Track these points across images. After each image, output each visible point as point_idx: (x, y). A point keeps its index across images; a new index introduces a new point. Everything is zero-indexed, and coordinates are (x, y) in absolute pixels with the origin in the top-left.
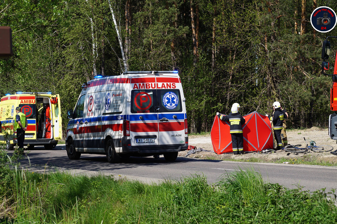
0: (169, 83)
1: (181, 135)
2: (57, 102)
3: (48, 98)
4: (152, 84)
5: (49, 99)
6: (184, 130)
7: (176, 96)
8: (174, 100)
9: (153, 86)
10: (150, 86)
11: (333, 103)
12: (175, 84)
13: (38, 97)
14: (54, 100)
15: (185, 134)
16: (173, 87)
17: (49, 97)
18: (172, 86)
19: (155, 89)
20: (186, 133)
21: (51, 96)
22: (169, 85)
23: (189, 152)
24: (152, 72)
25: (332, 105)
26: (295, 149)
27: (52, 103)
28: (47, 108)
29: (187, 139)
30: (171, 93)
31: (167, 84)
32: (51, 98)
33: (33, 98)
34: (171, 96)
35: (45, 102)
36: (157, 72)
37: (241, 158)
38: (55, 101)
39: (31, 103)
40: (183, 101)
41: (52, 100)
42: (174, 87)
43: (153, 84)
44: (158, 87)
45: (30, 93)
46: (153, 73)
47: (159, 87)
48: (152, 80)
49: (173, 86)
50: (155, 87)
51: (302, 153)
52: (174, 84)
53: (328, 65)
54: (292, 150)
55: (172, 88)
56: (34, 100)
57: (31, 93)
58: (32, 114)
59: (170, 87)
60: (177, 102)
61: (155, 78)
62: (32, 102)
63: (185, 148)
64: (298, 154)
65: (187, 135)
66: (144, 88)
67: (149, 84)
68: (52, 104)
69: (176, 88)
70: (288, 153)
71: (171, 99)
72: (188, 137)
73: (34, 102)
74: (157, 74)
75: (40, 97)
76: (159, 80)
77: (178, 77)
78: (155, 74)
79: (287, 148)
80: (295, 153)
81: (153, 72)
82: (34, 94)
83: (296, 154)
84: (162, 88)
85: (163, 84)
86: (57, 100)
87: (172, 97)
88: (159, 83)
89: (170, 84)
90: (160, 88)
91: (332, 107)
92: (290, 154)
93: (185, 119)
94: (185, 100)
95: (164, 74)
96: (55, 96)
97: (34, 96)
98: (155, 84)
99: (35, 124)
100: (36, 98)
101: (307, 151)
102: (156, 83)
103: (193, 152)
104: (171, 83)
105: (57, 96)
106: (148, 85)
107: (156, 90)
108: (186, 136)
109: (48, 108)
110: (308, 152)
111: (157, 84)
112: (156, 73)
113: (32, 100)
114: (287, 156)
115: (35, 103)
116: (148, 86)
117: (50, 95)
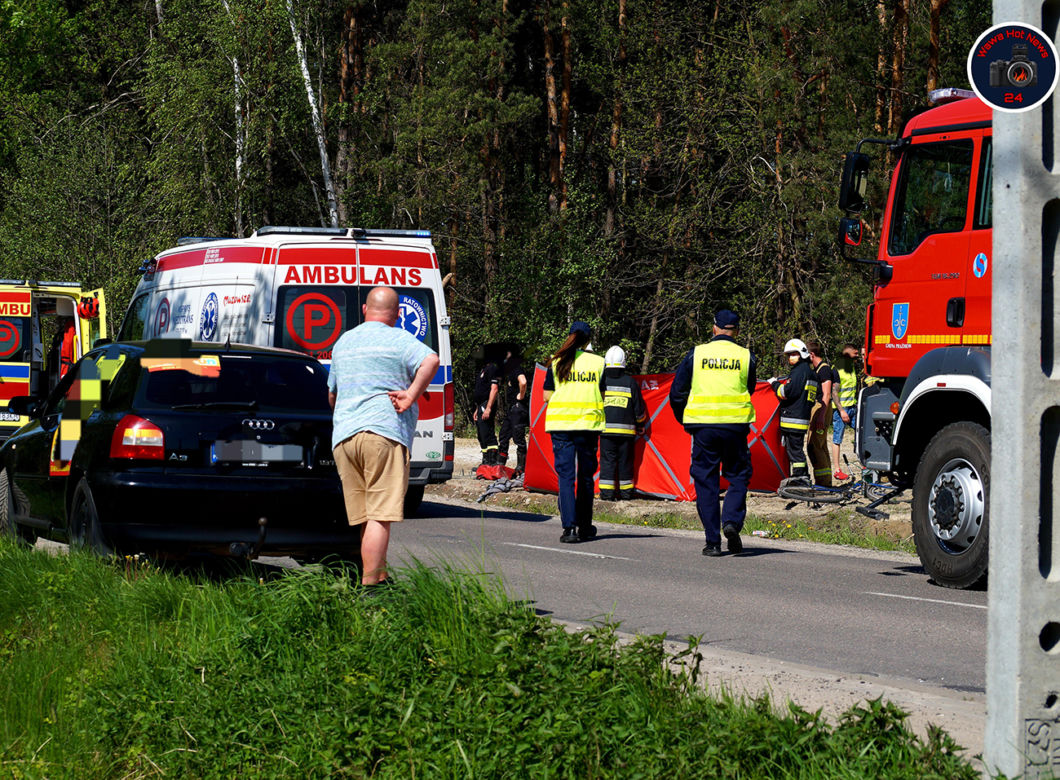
0: (399, 269)
1: (431, 433)
2: (97, 313)
3: (70, 298)
4: (344, 269)
5: (74, 303)
6: (443, 417)
7: (420, 309)
8: (413, 323)
9: (349, 276)
10: (339, 274)
11: (871, 353)
12: (418, 272)
13: (41, 296)
14: (88, 305)
15: (446, 431)
16: (411, 282)
17: (74, 296)
18: (408, 277)
19: (356, 284)
20: (447, 429)
21: (81, 294)
22: (400, 273)
23: (491, 485)
24: (347, 231)
25: (870, 359)
26: (810, 491)
27: (82, 315)
28: (67, 332)
29: (449, 447)
30: (405, 299)
31: (394, 272)
32: (79, 301)
33: (22, 297)
34: (405, 308)
35: (60, 311)
36: (364, 233)
37: (643, 513)
38: (90, 311)
39: (17, 312)
40: (443, 326)
41: (83, 305)
42: (415, 281)
43: (349, 268)
44: (363, 280)
45: (15, 282)
46: (349, 235)
47: (367, 278)
48: (346, 256)
49: (411, 278)
50: (353, 280)
51: (836, 502)
52: (414, 273)
53: (859, 231)
54: (802, 493)
55: (408, 285)
56: (25, 305)
57: (20, 282)
58: (20, 347)
59: (403, 282)
60: (424, 328)
61: (353, 251)
62: (19, 309)
63: (442, 476)
64: (820, 507)
65: (451, 434)
66: (320, 281)
67: (336, 270)
68: (82, 320)
69: (420, 286)
70: (789, 501)
71: (404, 319)
72: (453, 441)
73: (25, 310)
74: (363, 237)
75: (46, 296)
76: (369, 257)
77: (432, 250)
78: (354, 239)
79: (788, 484)
80: (812, 504)
81: (350, 230)
82: (27, 285)
83: (814, 507)
84: (376, 282)
85: (381, 271)
86: (98, 306)
87: (408, 313)
88: (367, 268)
89: (403, 271)
90: (370, 282)
91: (870, 363)
92: (796, 504)
93: (446, 382)
94: (448, 323)
95: (386, 240)
96: (90, 294)
97: (29, 291)
98: (354, 270)
99: (27, 380)
100: (34, 299)
101: (849, 498)
102: (358, 266)
103: (502, 487)
104: (408, 269)
105: (96, 294)
106: (331, 271)
107: (356, 287)
108: (449, 436)
109: (71, 329)
110: (852, 500)
111: (362, 270)
112: (359, 237)
113: (19, 304)
114: (785, 512)
115: (30, 315)
116: (332, 275)
117: (78, 291)
